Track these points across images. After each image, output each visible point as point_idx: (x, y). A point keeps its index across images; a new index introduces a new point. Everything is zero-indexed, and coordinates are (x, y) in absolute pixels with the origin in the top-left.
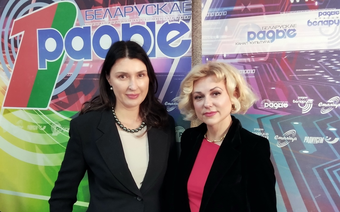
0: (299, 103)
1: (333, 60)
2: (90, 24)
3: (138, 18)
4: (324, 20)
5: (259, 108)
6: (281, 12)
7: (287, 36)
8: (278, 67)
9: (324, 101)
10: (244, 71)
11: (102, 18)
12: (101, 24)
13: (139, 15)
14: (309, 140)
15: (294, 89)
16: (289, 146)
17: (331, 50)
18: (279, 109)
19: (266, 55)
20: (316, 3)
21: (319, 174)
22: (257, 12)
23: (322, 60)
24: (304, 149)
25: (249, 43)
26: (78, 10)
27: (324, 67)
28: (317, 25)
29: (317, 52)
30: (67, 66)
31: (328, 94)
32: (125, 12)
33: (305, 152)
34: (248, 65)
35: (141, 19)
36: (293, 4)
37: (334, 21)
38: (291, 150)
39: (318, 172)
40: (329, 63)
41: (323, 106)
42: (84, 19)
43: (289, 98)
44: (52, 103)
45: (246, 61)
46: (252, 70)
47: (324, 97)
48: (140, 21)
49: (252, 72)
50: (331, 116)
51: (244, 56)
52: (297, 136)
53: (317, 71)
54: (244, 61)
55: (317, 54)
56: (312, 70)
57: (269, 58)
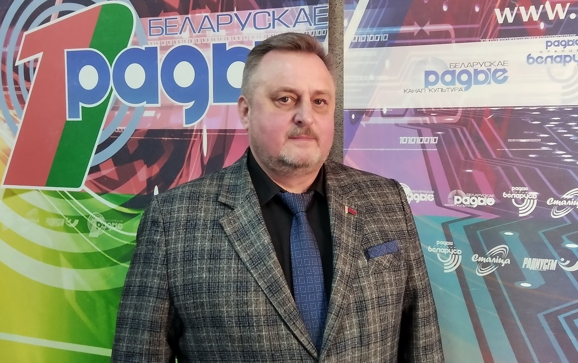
0: (513, 198)
1: (570, 124)
2: (157, 43)
3: (241, 34)
4: (555, 55)
5: (445, 205)
6: (482, 39)
7: (492, 81)
8: (478, 134)
9: (557, 196)
10: (419, 139)
11: (179, 33)
12: (175, 43)
13: (242, 30)
14: (531, 264)
15: (505, 173)
16: (497, 274)
17: (568, 106)
18: (479, 208)
19: (457, 112)
20: (542, 26)
21: (550, 325)
22: (441, 38)
23: (552, 124)
24: (524, 280)
25: (427, 90)
26: (137, 18)
27: (555, 136)
28: (544, 63)
29: (543, 110)
30: (116, 115)
31: (563, 184)
32: (218, 24)
33: (525, 285)
34: (426, 129)
35: (246, 35)
36: (502, 25)
37: (572, 56)
38: (500, 281)
39: (547, 321)
40: (564, 130)
41: (555, 205)
42: (146, 34)
43: (498, 190)
44: (90, 179)
45: (422, 122)
46: (433, 138)
47: (556, 189)
48: (245, 40)
49: (433, 142)
50: (569, 222)
51: (418, 112)
52: (510, 256)
53: (544, 143)
54: (419, 121)
55: (544, 113)
56: (535, 140)
57: (462, 118)
